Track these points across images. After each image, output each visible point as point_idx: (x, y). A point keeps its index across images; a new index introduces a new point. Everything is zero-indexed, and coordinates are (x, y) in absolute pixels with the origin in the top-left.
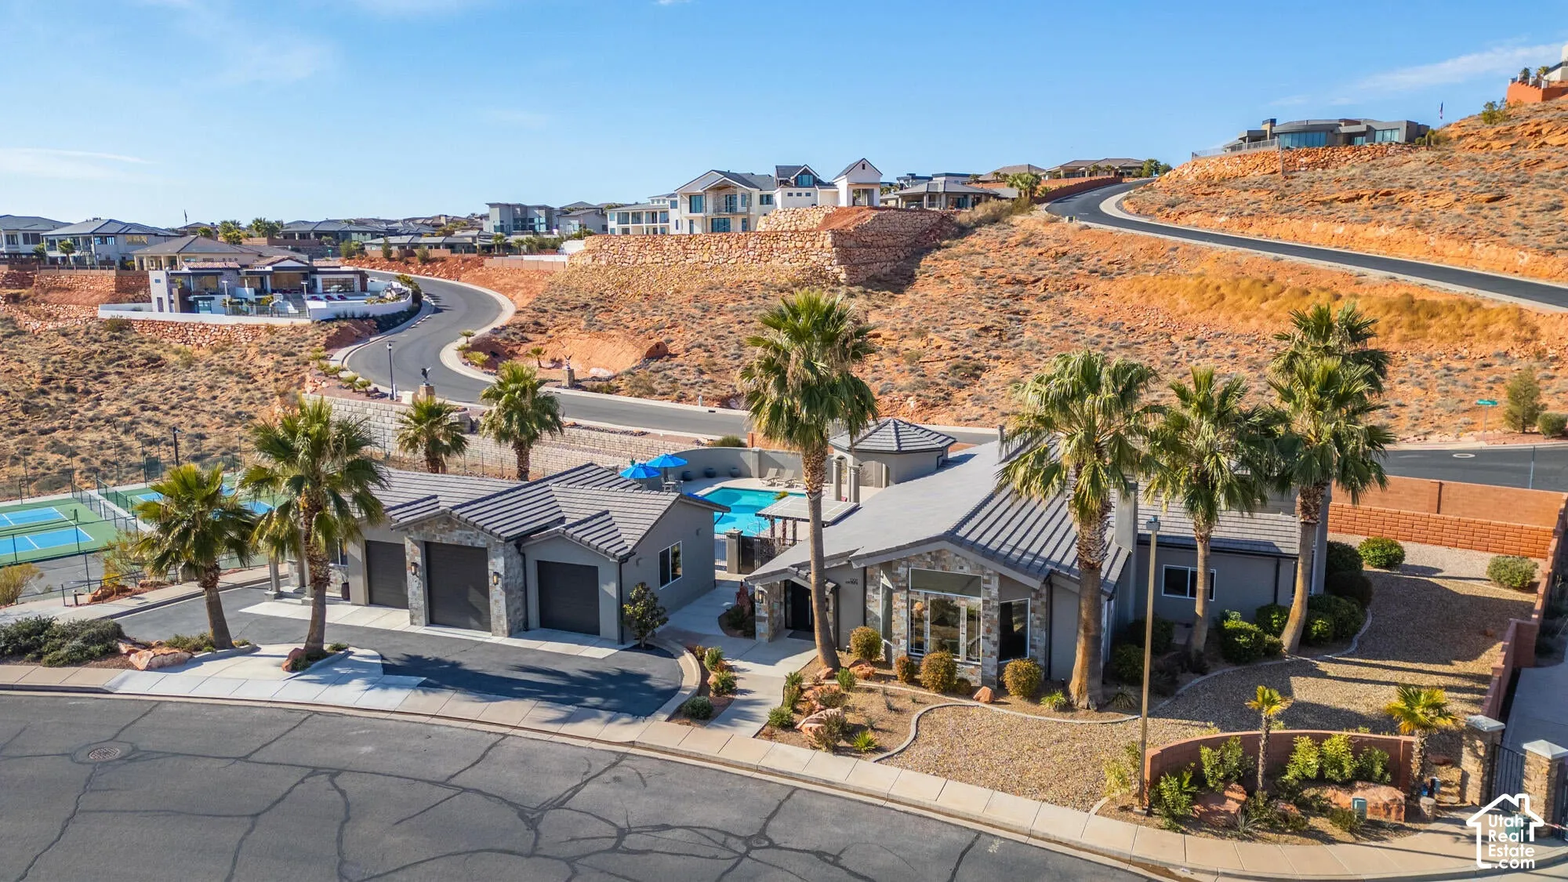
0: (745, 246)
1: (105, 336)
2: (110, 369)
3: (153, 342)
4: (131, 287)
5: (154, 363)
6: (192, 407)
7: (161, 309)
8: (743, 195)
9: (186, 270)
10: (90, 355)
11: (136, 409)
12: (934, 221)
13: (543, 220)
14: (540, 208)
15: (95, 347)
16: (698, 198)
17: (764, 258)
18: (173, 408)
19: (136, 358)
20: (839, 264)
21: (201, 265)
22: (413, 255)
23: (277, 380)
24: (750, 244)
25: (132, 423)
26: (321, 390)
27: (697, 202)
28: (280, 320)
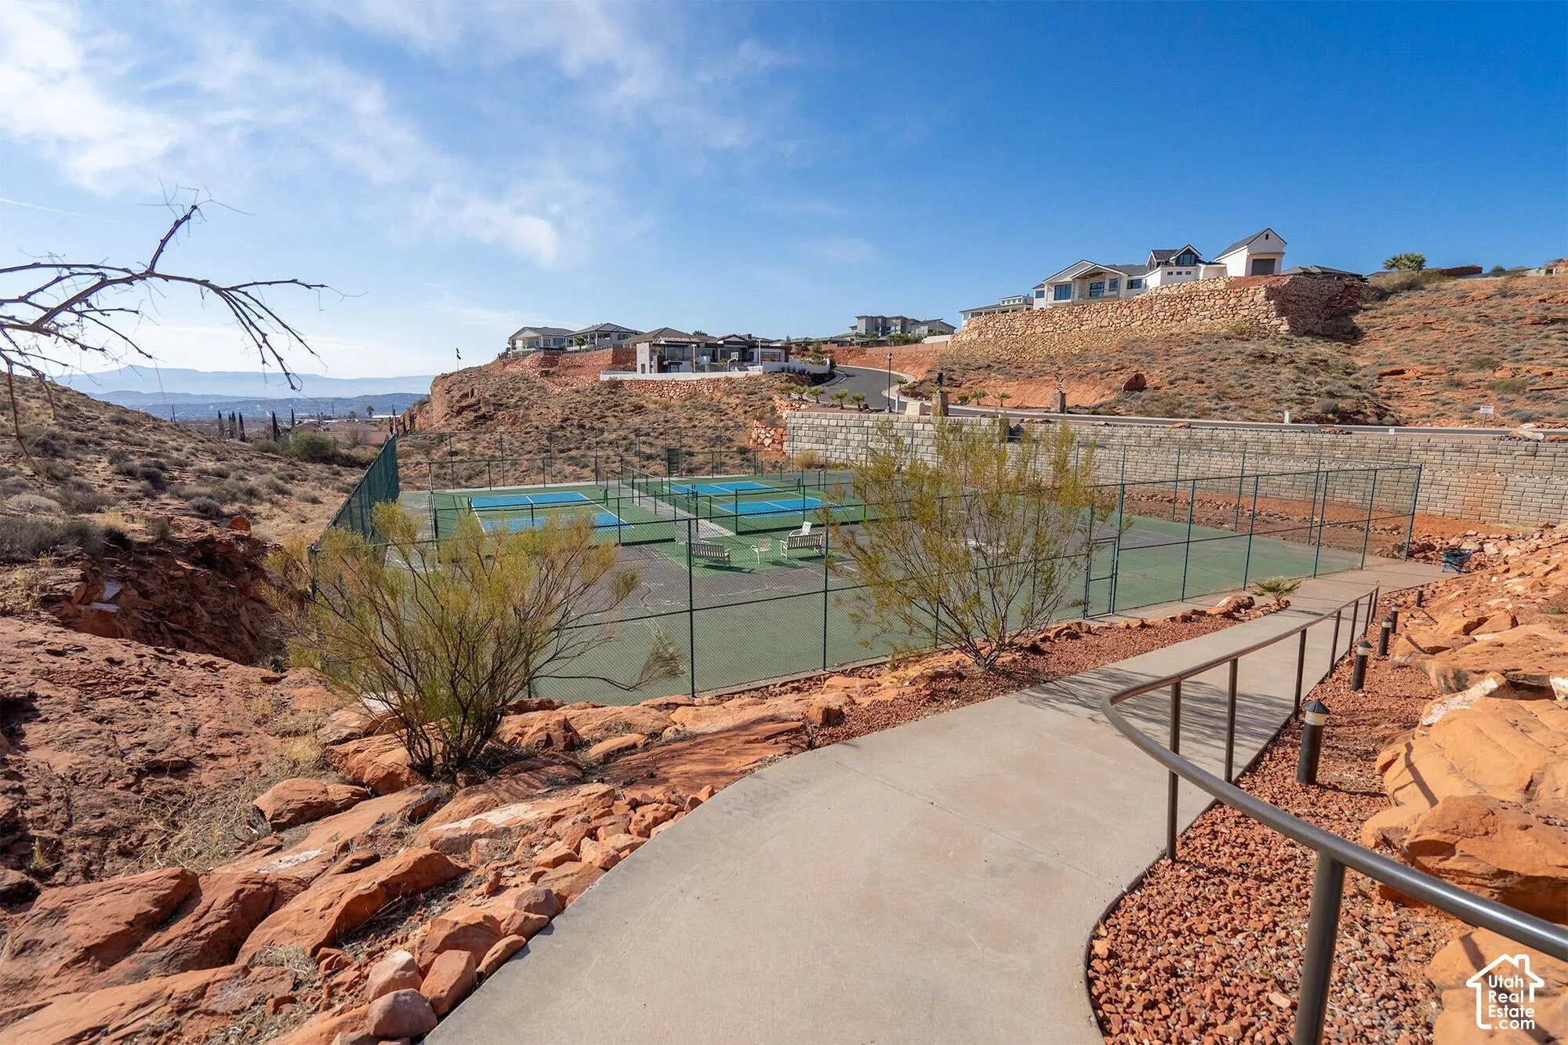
1: (605, 392)
2: (609, 413)
3: (638, 396)
4: (624, 359)
5: (638, 409)
6: (677, 433)
7: (643, 372)
9: (663, 342)
10: (595, 404)
11: (632, 436)
13: (899, 328)
14: (897, 318)
15: (599, 398)
16: (1064, 288)
17: (1178, 317)
18: (661, 434)
19: (626, 406)
20: (1278, 316)
21: (672, 339)
22: (808, 350)
23: (746, 412)
25: (631, 444)
26: (805, 410)
27: (1062, 291)
28: (736, 374)
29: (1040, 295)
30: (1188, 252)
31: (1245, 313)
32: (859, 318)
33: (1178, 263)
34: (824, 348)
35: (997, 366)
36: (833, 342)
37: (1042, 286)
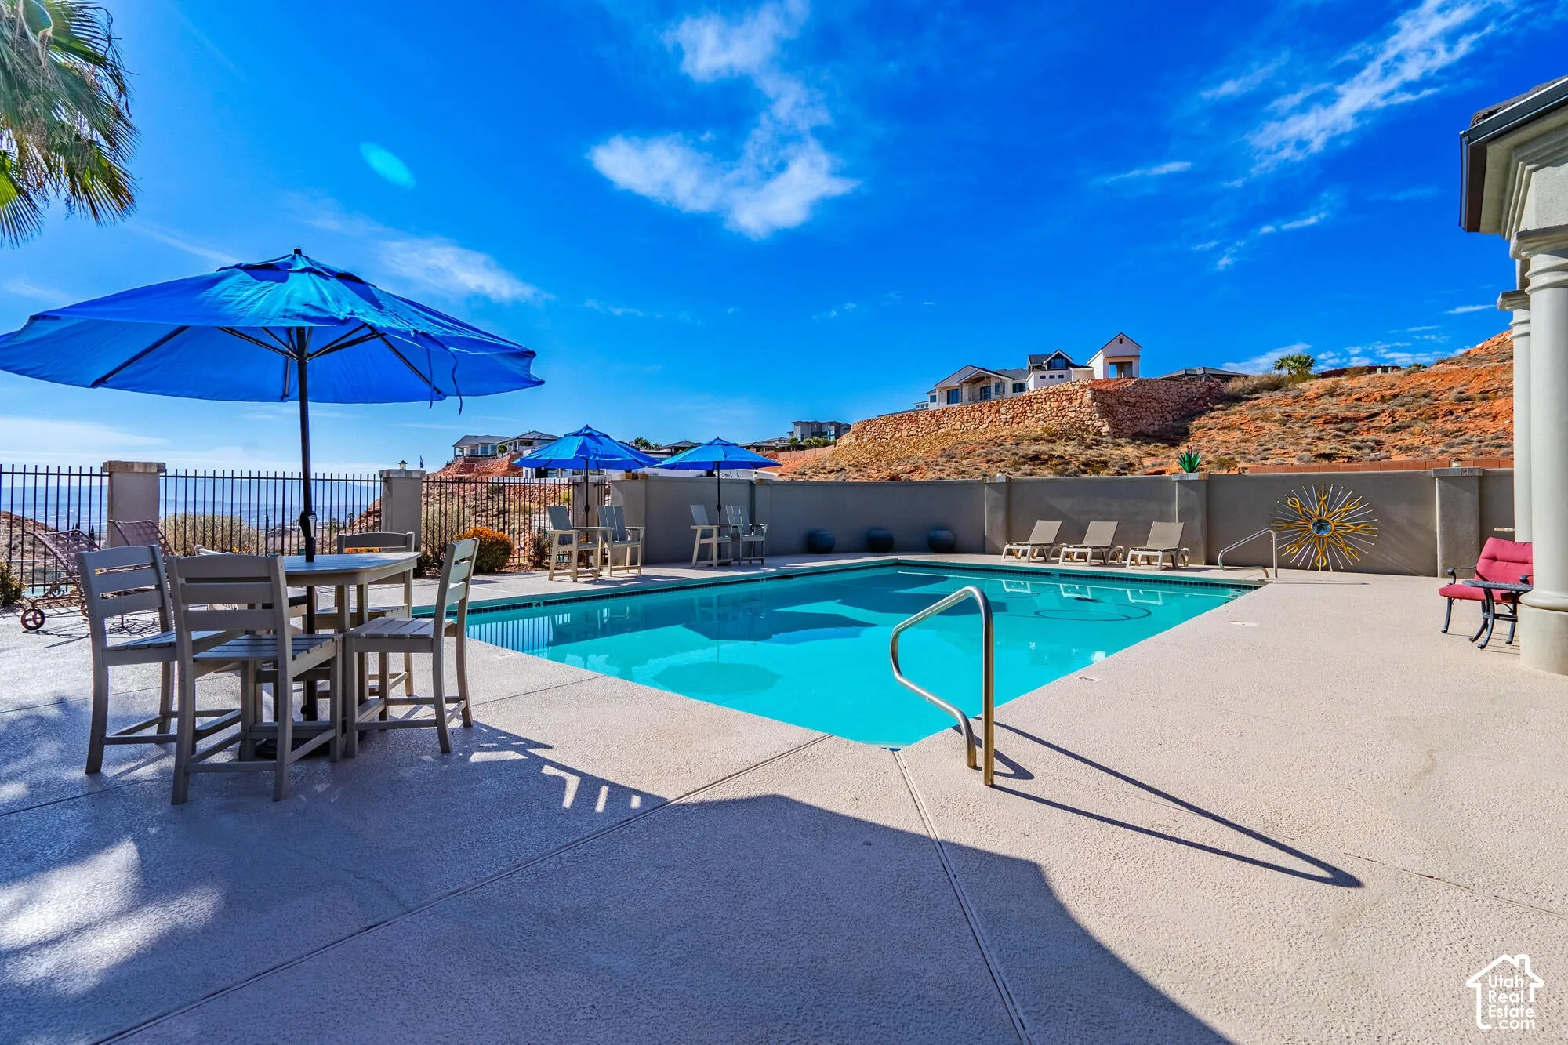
0: (998, 411)
8: (997, 387)
12: (1201, 390)
13: (833, 433)
14: (832, 424)
16: (955, 392)
20: (1101, 418)
24: (1002, 410)
27: (952, 396)
29: (933, 399)
30: (1059, 356)
31: (1072, 415)
32: (796, 424)
33: (1050, 366)
37: (934, 391)
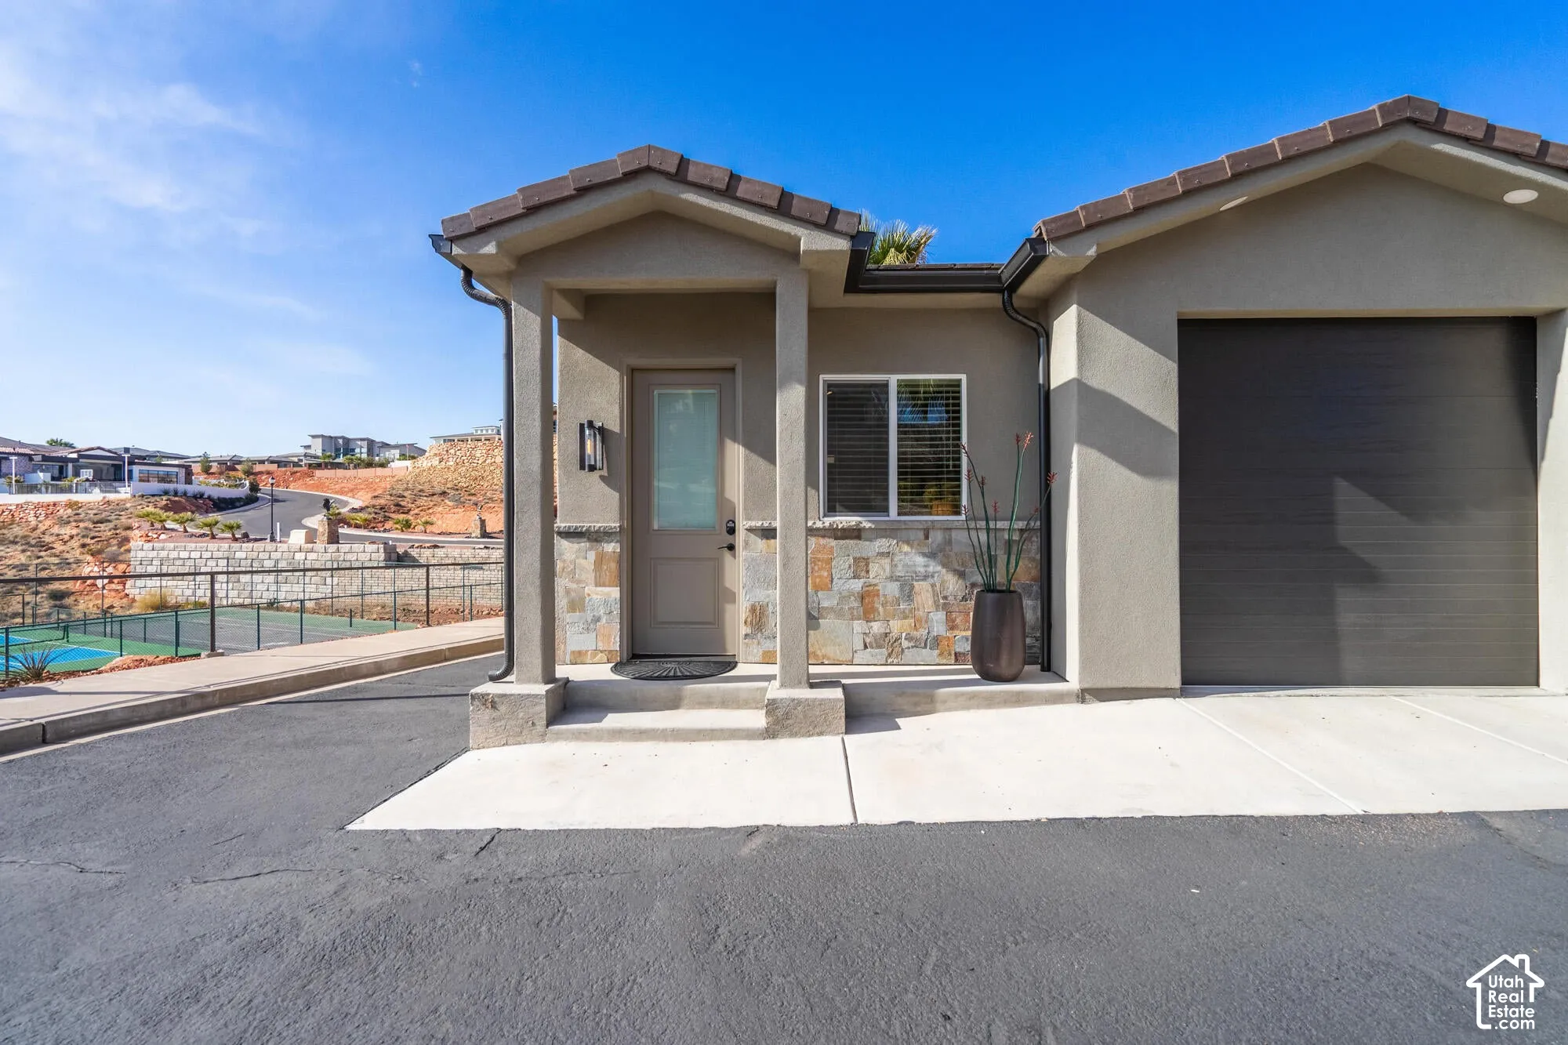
22: (235, 470)
23: (82, 546)
26: (164, 541)
28: (95, 496)
32: (314, 437)
34: (258, 468)
35: (452, 492)
36: (272, 462)
